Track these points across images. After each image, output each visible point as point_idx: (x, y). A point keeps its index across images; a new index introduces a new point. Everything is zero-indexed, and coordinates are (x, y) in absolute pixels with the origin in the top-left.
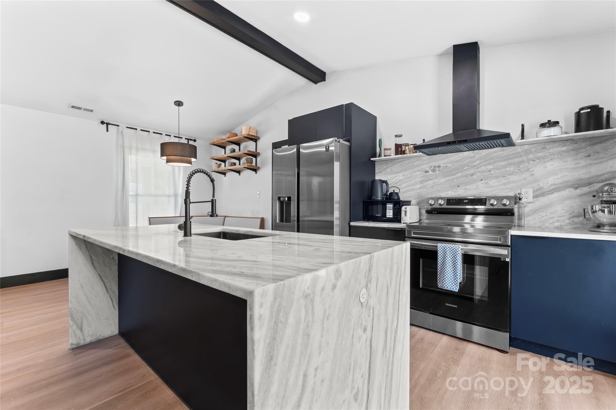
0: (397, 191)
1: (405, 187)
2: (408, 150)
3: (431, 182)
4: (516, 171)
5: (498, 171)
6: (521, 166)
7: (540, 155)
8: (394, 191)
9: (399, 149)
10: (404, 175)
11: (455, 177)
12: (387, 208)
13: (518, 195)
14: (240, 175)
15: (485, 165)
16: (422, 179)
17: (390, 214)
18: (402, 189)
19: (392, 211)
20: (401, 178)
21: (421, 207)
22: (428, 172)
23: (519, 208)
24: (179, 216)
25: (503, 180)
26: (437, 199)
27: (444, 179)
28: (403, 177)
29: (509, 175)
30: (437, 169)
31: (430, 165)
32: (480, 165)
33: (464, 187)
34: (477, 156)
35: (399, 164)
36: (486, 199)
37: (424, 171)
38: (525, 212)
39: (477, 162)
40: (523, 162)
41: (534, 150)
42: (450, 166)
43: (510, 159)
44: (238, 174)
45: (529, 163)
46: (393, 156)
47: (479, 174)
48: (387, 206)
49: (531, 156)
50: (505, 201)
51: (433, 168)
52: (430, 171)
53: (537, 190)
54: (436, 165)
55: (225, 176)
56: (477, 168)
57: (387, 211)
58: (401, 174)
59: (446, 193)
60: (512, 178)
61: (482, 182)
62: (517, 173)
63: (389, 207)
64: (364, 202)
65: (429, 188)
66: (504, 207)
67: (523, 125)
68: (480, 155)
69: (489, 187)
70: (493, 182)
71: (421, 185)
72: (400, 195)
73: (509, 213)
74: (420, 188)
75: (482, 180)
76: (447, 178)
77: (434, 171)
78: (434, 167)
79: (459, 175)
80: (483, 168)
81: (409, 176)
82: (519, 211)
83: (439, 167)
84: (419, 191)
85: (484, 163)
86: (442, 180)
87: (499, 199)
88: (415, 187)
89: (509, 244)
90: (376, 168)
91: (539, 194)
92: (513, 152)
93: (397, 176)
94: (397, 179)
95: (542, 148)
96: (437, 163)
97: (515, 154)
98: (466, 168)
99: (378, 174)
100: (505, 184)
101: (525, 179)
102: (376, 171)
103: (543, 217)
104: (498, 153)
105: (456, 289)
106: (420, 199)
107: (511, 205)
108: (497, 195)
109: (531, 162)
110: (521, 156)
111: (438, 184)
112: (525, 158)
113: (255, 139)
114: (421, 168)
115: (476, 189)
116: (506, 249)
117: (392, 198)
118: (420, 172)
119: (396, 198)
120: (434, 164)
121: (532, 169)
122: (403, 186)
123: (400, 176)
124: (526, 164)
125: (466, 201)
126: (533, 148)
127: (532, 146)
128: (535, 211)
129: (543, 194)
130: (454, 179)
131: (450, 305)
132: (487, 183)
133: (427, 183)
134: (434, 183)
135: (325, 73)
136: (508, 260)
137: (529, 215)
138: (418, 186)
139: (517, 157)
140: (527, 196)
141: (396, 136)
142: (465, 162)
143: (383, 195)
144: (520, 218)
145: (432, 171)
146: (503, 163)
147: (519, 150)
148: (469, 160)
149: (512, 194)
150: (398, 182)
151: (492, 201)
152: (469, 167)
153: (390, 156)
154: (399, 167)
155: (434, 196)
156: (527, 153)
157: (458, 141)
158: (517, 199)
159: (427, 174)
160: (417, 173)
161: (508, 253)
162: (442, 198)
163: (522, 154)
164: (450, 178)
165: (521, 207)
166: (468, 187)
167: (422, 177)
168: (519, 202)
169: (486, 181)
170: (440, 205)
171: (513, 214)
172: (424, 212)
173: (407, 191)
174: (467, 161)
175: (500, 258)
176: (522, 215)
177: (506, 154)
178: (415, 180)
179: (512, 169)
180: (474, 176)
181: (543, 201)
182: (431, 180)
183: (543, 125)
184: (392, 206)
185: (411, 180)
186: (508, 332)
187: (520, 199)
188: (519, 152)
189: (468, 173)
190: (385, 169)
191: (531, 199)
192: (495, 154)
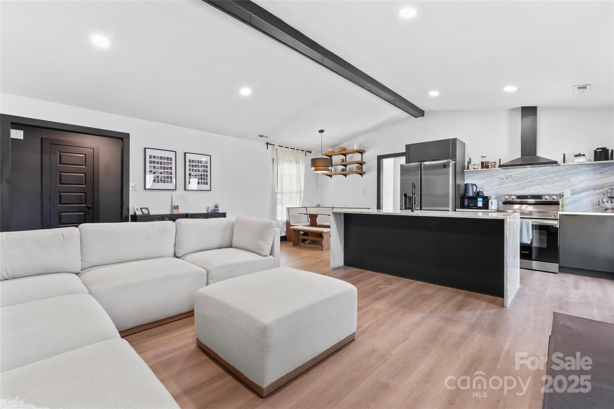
0: (482, 190)
1: (487, 188)
2: (490, 166)
3: (505, 185)
4: (560, 180)
5: (549, 180)
6: (564, 177)
7: (574, 171)
8: (480, 190)
9: (484, 165)
10: (486, 180)
11: (522, 182)
12: (478, 201)
13: (562, 194)
14: (346, 177)
15: (541, 176)
16: (499, 183)
17: (480, 204)
18: (485, 189)
19: (482, 203)
20: (484, 182)
21: (499, 200)
22: (503, 179)
23: (562, 201)
24: (301, 207)
25: (553, 185)
26: (510, 196)
27: (514, 184)
28: (486, 182)
29: (556, 182)
30: (510, 177)
31: (505, 175)
32: (538, 176)
33: (528, 189)
34: (536, 171)
35: (483, 173)
36: (542, 196)
37: (501, 178)
38: (566, 203)
39: (536, 174)
40: (564, 175)
41: (571, 169)
42: (518, 176)
43: (557, 173)
44: (345, 177)
45: (568, 176)
46: (480, 169)
47: (537, 181)
48: (478, 199)
49: (569, 172)
50: (554, 197)
51: (506, 177)
52: (504, 178)
53: (573, 191)
54: (509, 175)
55: (331, 178)
56: (536, 178)
57: (478, 202)
58: (484, 180)
59: (516, 192)
60: (557, 184)
61: (539, 186)
62: (561, 181)
63: (479, 200)
64: (461, 197)
65: (504, 189)
66: (553, 200)
67: (564, 154)
68: (538, 170)
69: (544, 189)
70: (546, 186)
71: (498, 187)
72: (484, 192)
73: (557, 203)
74: (497, 189)
75: (539, 185)
76: (516, 183)
77: (507, 178)
78: (508, 176)
79: (524, 181)
80: (540, 178)
81: (490, 181)
82: (562, 202)
83: (511, 176)
84: (497, 191)
85: (541, 175)
86: (513, 184)
87: (550, 196)
88: (494, 188)
89: (558, 218)
90: (465, 176)
91: (574, 193)
92: (559, 169)
93: (481, 181)
94: (481, 183)
95: (576, 168)
96: (509, 174)
97: (560, 170)
98: (529, 177)
99: (467, 180)
100: (553, 187)
101: (566, 184)
102: (465, 178)
103: (577, 206)
104: (549, 170)
105: (529, 242)
106: (498, 195)
107: (558, 199)
108: (549, 194)
109: (569, 175)
110: (563, 172)
111: (510, 187)
112: (565, 173)
113: (361, 152)
114: (498, 177)
115: (535, 190)
116: (557, 221)
117: (479, 195)
118: (497, 179)
119: (482, 195)
120: (507, 174)
121: (569, 179)
122: (486, 187)
123: (484, 181)
124: (566, 176)
125: (530, 197)
126: (570, 167)
127: (570, 166)
128: (572, 203)
129: (576, 193)
130: (521, 184)
131: (524, 252)
132: (542, 186)
133: (503, 186)
134: (508, 186)
135: (424, 111)
136: (558, 226)
137: (568, 205)
138: (496, 188)
139: (561, 172)
140: (567, 193)
141: (482, 157)
142: (528, 174)
143: (473, 193)
144: (563, 207)
145: (506, 178)
146: (552, 175)
147: (562, 168)
148: (531, 173)
149: (558, 193)
150: (481, 185)
151: (546, 197)
152: (531, 177)
153: (478, 169)
154: (482, 175)
155: (507, 194)
156: (567, 170)
157: (527, 164)
158: (561, 196)
159: (502, 180)
160: (495, 180)
161: (558, 223)
162: (513, 195)
163: (564, 170)
164: (518, 183)
165: (564, 200)
166: (530, 188)
167: (498, 182)
168: (562, 198)
169: (542, 185)
170: (513, 199)
171: (559, 204)
172: (501, 203)
173: (488, 191)
174: (530, 173)
175: (553, 226)
176: (564, 204)
177: (554, 170)
178: (494, 184)
179: (558, 179)
180: (534, 182)
181: (576, 197)
182: (505, 184)
183: (576, 156)
184: (482, 199)
185: (491, 184)
186: (557, 263)
187: (563, 196)
188: (562, 170)
189: (530, 180)
190: (472, 176)
191: (569, 196)
192: (548, 170)
